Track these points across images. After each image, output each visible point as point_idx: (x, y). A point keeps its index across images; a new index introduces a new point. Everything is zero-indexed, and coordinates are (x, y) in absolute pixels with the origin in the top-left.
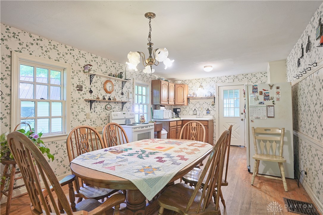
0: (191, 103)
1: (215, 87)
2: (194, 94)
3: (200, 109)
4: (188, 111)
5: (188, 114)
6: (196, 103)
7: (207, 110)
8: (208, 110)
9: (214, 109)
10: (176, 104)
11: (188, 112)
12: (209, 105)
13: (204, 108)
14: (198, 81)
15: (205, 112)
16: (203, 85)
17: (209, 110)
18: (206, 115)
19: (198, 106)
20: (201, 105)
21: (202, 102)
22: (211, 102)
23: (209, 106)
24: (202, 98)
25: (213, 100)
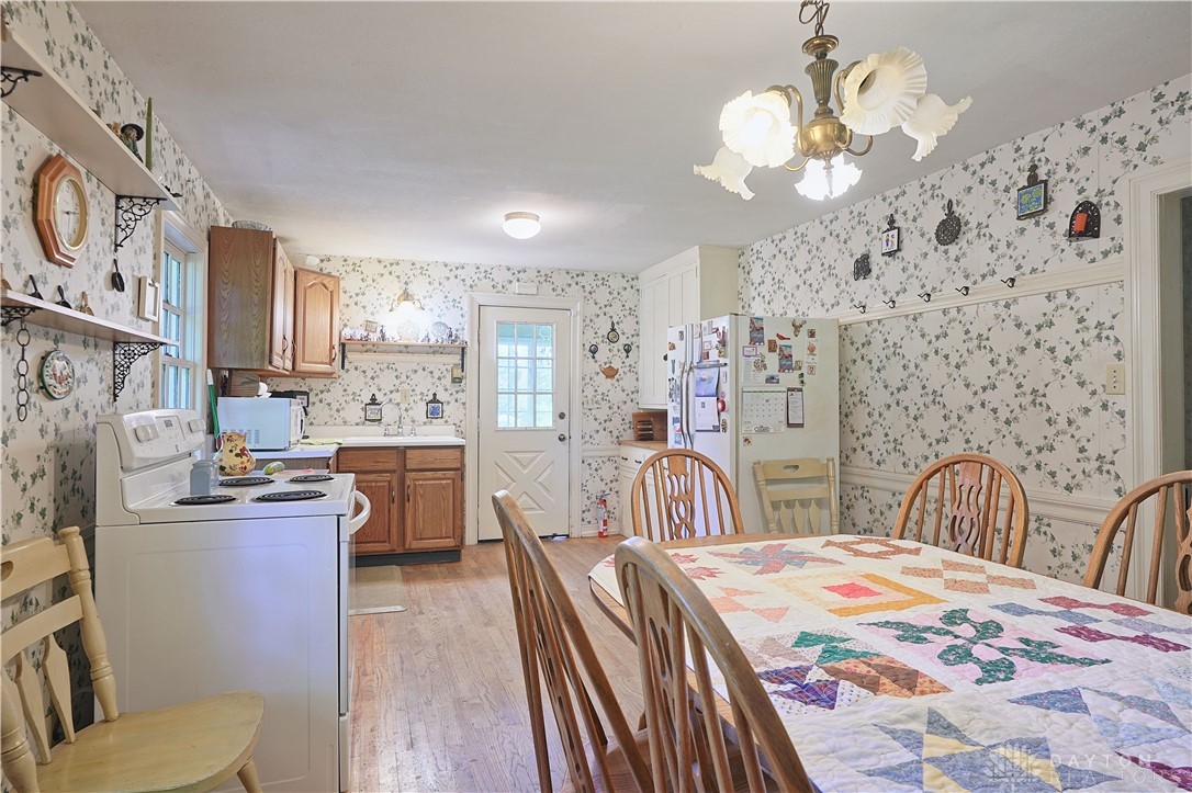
0: (352, 370)
1: (465, 304)
2: (369, 325)
3: (396, 397)
4: (335, 406)
5: (339, 421)
6: (377, 368)
7: (430, 402)
8: (435, 400)
9: (460, 395)
10: (297, 369)
11: (338, 411)
12: (439, 379)
13: (418, 392)
14: (389, 268)
15: (420, 410)
16: (412, 289)
17: (438, 402)
18: (425, 423)
19: (387, 381)
20: (403, 378)
21: (405, 363)
22: (449, 368)
23: (438, 383)
24: (406, 349)
25: (457, 359)
